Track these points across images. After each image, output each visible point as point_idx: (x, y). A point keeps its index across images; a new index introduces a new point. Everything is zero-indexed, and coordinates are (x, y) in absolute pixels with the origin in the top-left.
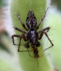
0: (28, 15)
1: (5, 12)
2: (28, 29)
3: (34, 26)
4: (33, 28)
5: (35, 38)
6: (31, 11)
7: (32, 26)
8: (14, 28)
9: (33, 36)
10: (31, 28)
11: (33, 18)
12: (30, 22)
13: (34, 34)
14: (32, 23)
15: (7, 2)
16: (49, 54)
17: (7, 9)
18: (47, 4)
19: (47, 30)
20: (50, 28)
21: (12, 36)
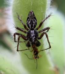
0: (29, 15)
1: (7, 12)
2: (29, 29)
3: (33, 26)
4: (33, 28)
5: (34, 37)
6: (31, 11)
7: (32, 26)
8: (16, 28)
9: (33, 35)
10: (30, 27)
11: (33, 18)
12: (30, 22)
13: (33, 33)
14: (32, 23)
15: (9, 2)
16: (49, 53)
17: (9, 9)
18: (47, 4)
19: (47, 30)
20: (49, 28)
21: (14, 34)
